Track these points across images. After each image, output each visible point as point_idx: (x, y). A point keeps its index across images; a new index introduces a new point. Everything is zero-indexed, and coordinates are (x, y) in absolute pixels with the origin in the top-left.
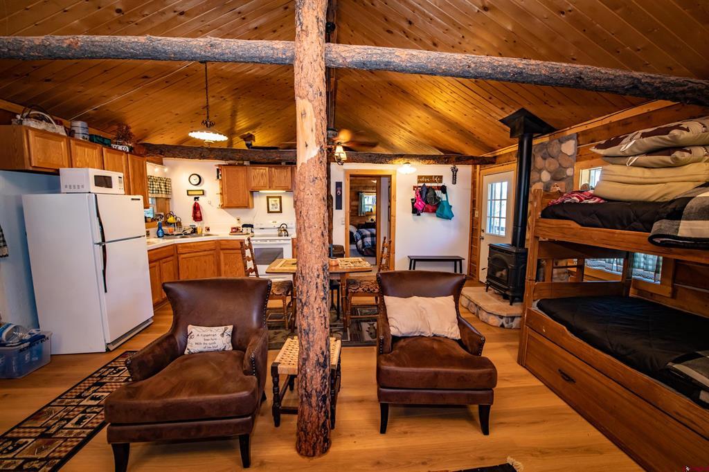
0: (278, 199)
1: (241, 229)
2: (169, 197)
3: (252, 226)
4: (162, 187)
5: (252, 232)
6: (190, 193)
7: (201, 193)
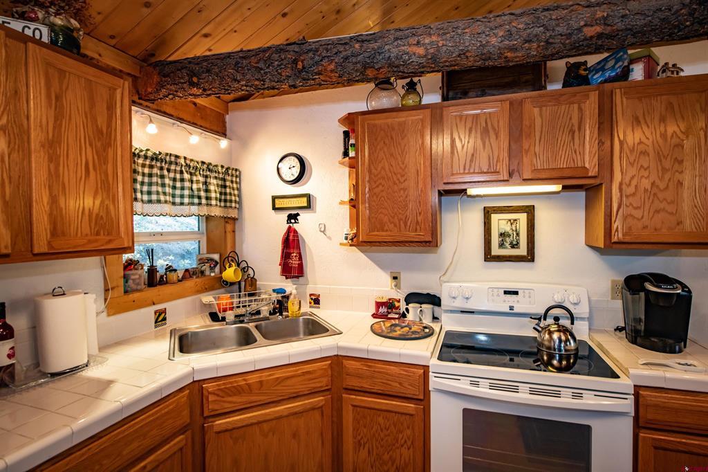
0: (523, 217)
1: (403, 306)
2: (233, 214)
3: (435, 300)
4: (212, 188)
5: (435, 318)
6: (279, 203)
7: (303, 201)
